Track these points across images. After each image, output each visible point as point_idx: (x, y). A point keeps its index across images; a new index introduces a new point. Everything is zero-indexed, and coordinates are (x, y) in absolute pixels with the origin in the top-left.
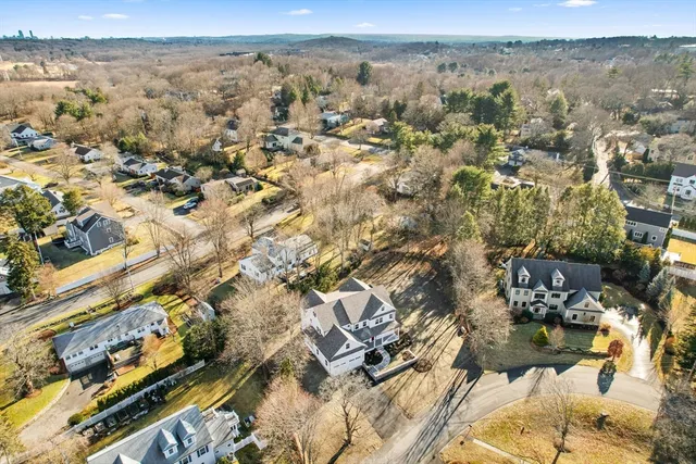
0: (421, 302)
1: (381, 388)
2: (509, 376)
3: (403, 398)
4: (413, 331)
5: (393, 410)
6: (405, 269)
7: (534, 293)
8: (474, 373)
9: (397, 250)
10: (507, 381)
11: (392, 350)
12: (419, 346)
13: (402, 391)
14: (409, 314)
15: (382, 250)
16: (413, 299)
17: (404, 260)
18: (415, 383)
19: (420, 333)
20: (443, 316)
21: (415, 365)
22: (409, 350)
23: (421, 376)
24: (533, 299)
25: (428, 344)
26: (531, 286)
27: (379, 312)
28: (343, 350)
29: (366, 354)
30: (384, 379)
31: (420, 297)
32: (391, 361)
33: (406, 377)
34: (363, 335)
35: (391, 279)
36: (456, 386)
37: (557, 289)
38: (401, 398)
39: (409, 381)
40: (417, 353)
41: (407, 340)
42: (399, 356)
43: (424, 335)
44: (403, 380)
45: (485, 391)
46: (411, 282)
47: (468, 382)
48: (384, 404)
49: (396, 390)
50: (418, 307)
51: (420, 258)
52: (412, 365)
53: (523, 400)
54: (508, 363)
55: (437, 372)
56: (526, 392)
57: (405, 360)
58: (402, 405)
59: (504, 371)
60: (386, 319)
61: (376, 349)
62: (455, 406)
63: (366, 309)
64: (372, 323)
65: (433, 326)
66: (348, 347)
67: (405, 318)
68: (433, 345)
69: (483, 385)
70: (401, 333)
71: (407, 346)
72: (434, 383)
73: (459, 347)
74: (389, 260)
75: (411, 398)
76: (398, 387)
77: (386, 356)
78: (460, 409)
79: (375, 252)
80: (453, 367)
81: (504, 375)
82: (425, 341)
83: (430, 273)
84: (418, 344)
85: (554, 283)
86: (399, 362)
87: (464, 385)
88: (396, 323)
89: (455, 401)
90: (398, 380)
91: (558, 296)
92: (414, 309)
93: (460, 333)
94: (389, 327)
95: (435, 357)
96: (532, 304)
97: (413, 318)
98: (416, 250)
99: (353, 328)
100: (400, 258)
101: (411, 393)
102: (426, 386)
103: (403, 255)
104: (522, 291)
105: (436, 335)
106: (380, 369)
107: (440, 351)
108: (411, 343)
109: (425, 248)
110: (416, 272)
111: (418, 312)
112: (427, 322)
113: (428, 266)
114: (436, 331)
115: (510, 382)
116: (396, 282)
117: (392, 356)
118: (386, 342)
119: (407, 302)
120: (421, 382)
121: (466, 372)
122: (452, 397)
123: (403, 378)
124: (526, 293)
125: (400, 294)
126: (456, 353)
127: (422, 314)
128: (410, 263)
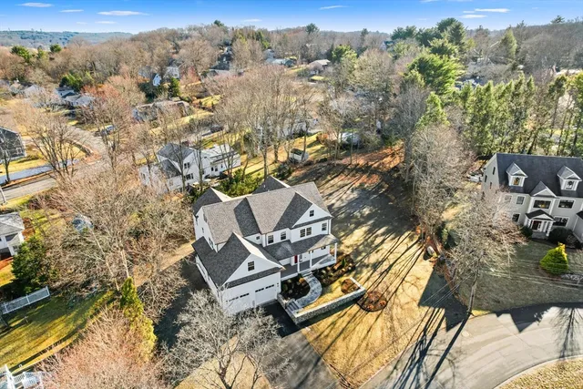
0: (369, 217)
1: (304, 337)
2: (516, 321)
3: (340, 355)
4: (357, 253)
5: (322, 375)
6: (347, 182)
7: (533, 200)
8: (457, 316)
9: (338, 162)
10: (514, 328)
11: (325, 277)
12: (365, 273)
13: (340, 343)
14: (352, 231)
15: (318, 162)
16: (357, 214)
17: (346, 172)
18: (361, 329)
19: (368, 255)
20: (400, 234)
21: (360, 301)
22: (351, 277)
23: (371, 317)
24: (531, 209)
25: (380, 270)
26: (528, 189)
27: (305, 218)
28: (242, 272)
29: (284, 283)
30: (309, 321)
31: (366, 211)
32: (323, 294)
33: (346, 318)
34: (279, 253)
35: (328, 192)
36: (429, 337)
37: (569, 193)
38: (337, 355)
39: (351, 326)
40: (363, 282)
41: (348, 264)
42: (336, 286)
43: (373, 258)
44: (341, 324)
45: (478, 345)
46: (355, 195)
47: (448, 328)
48: (308, 364)
49: (329, 340)
50: (363, 223)
51: (366, 170)
52: (355, 300)
53: (553, 363)
54: (508, 299)
55: (396, 311)
56: (554, 351)
57: (345, 292)
58: (339, 367)
59: (506, 312)
60: (316, 230)
61: (300, 276)
62: (431, 370)
63: (286, 214)
64: (294, 235)
65: (387, 246)
66: (251, 267)
67: (347, 235)
68: (387, 271)
69: (472, 334)
70: (339, 254)
71: (348, 272)
72: (392, 329)
73: (428, 276)
74: (328, 172)
75: (354, 354)
76: (334, 334)
77: (316, 286)
78: (441, 376)
79: (310, 163)
80: (421, 304)
81: (507, 318)
82: (375, 266)
83: (379, 187)
84: (365, 270)
85: (564, 186)
86: (336, 294)
87: (442, 334)
88: (332, 237)
89: (430, 362)
90: (334, 323)
91: (569, 205)
92: (358, 225)
93: (427, 256)
94: (321, 243)
95: (392, 289)
96: (530, 216)
97: (358, 235)
98: (361, 162)
99: (264, 240)
100: (341, 170)
101: (353, 345)
102: (379, 334)
103: (345, 167)
104: (515, 196)
105: (392, 258)
106: (305, 305)
107: (398, 281)
108: (354, 268)
109: (371, 160)
110: (361, 185)
111: (365, 228)
112: (378, 241)
113: (376, 179)
114: (390, 252)
115: (521, 330)
116: (335, 195)
117: (324, 286)
118: (317, 266)
119: (349, 217)
120: (370, 327)
121: (442, 312)
122: (423, 353)
123: (341, 320)
124: (520, 200)
125: (340, 208)
126: (424, 283)
127: (370, 231)
128: (354, 176)
